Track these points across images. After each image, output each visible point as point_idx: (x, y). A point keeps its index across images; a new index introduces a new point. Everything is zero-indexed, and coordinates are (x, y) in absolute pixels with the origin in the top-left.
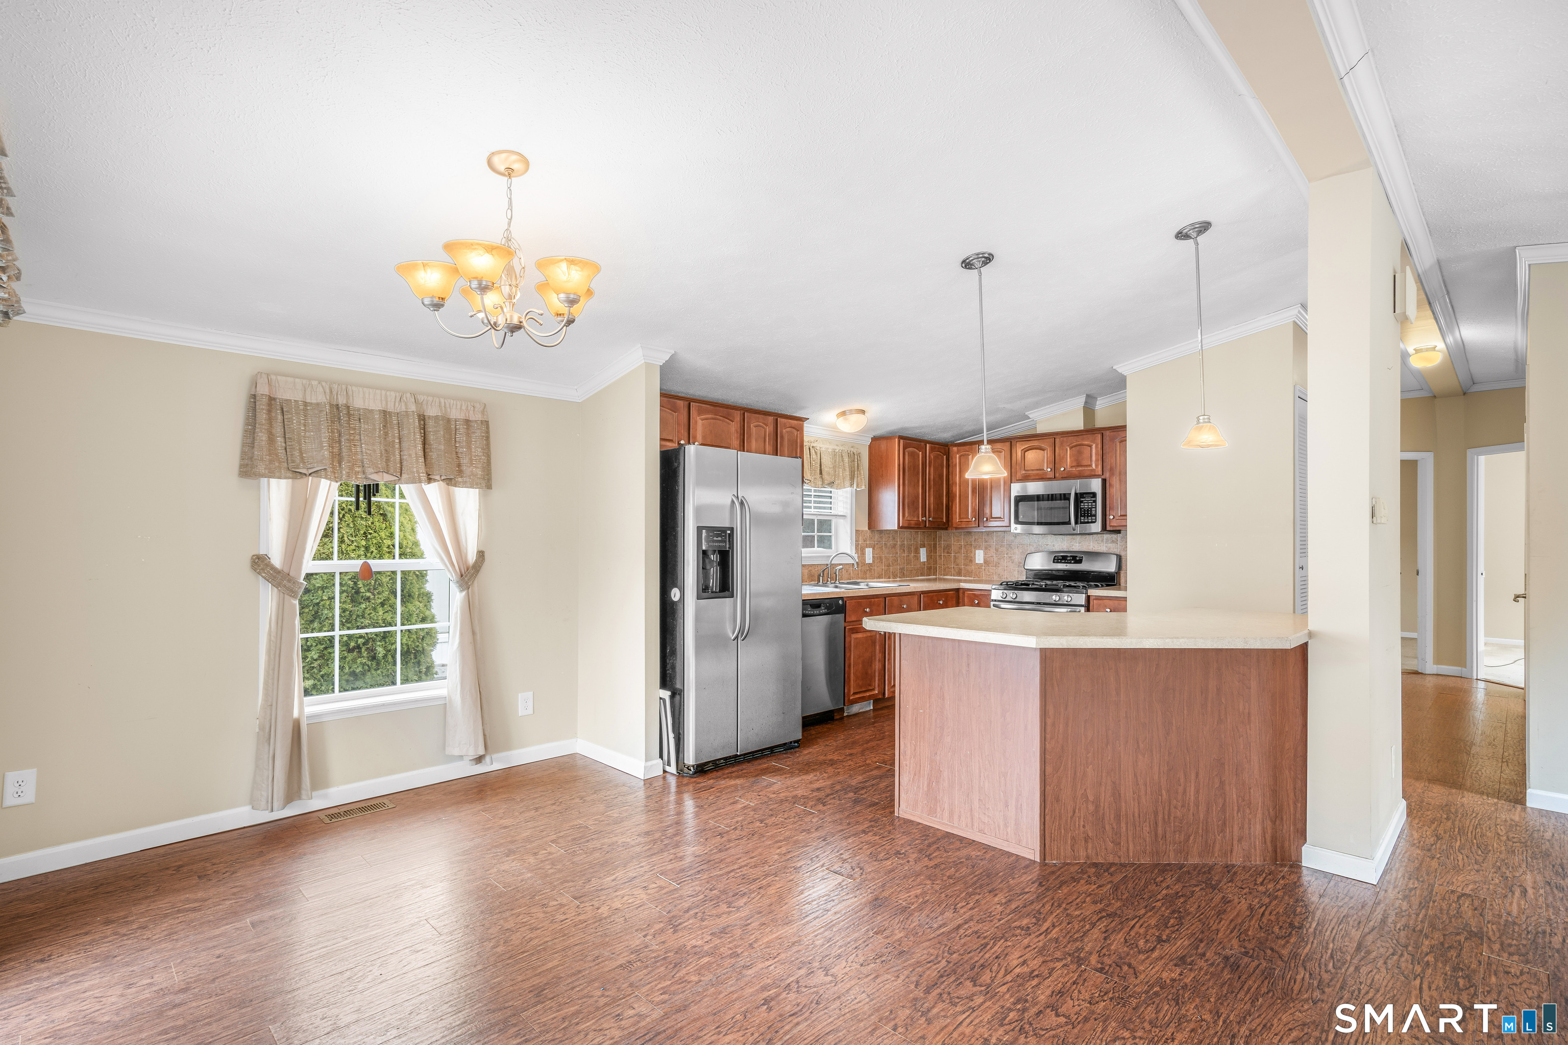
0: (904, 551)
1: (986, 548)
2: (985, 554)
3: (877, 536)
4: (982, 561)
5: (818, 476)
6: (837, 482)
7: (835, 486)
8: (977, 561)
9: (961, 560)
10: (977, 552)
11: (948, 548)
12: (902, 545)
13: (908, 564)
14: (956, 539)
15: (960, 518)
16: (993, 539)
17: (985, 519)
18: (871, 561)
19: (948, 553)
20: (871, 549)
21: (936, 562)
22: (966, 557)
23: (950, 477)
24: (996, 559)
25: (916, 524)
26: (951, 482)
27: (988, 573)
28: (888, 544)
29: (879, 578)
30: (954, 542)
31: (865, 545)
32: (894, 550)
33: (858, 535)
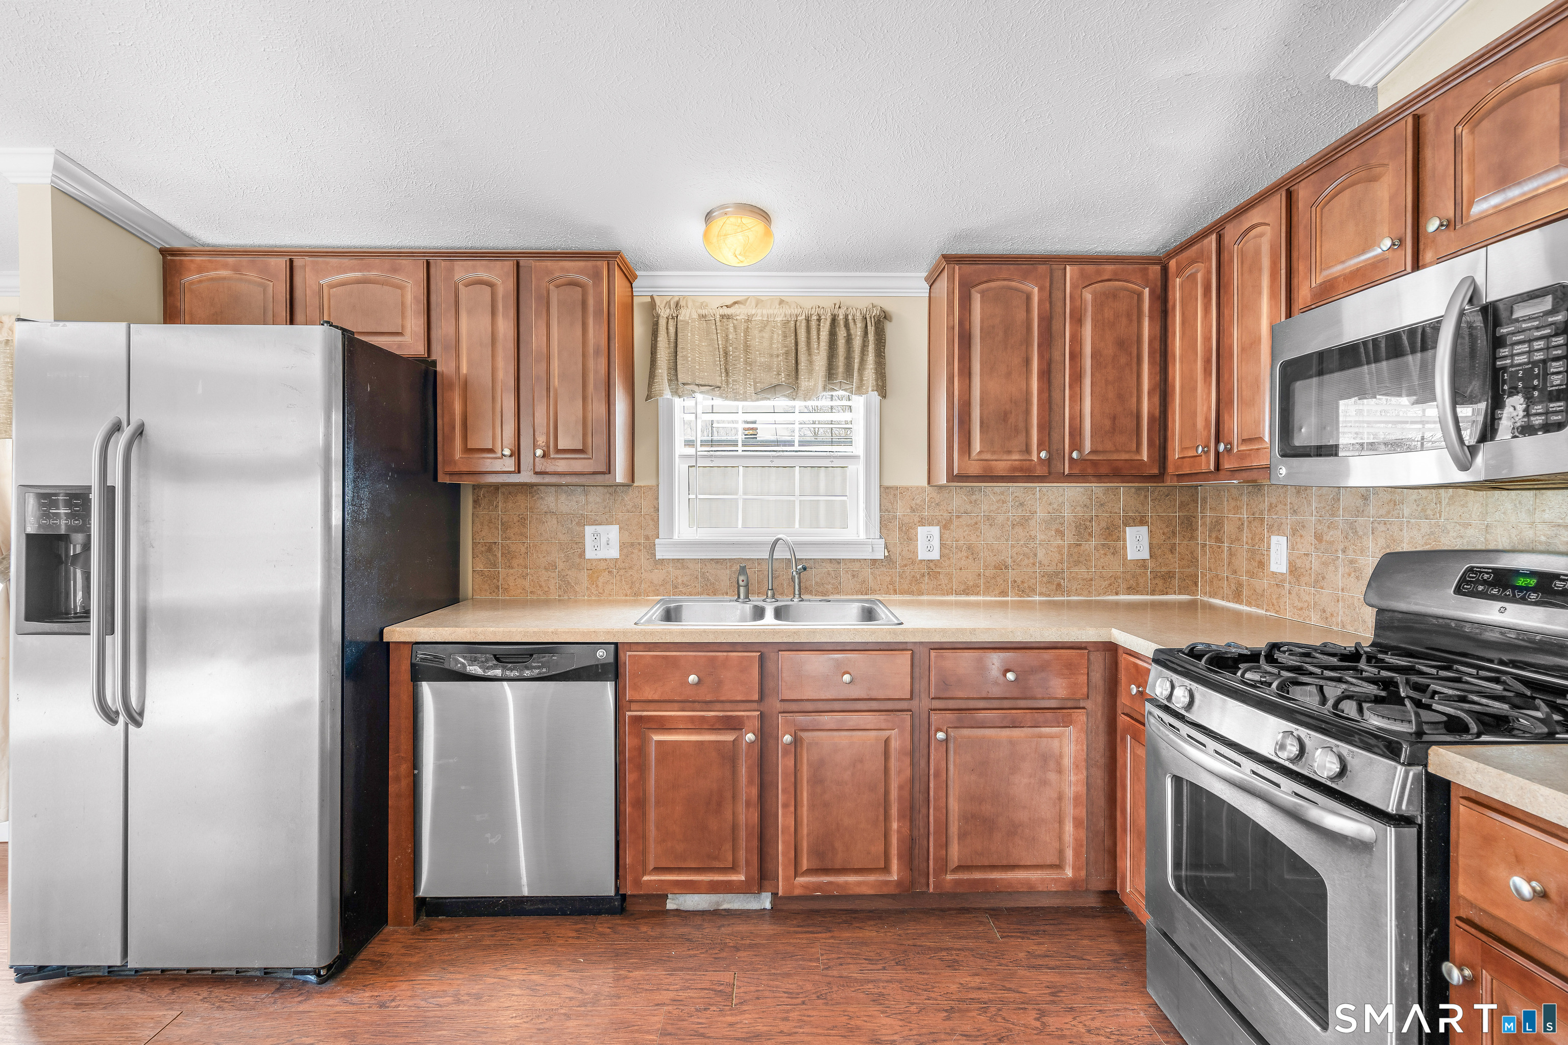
0: (1060, 532)
1: (1294, 532)
2: (1292, 547)
3: (958, 500)
4: (1283, 568)
8: (1274, 567)
9: (1243, 563)
10: (1274, 539)
11: (1217, 525)
12: (1055, 520)
13: (1077, 563)
14: (1233, 504)
16: (1310, 504)
17: (1223, 448)
18: (935, 555)
19: (1217, 538)
20: (935, 531)
21: (1194, 561)
22: (1253, 552)
23: (1164, 341)
24: (1315, 565)
25: (1016, 469)
26: (1164, 355)
27: (1297, 603)
28: (1000, 519)
29: (966, 592)
30: (1229, 511)
31: (916, 519)
32: (1019, 529)
33: (891, 497)
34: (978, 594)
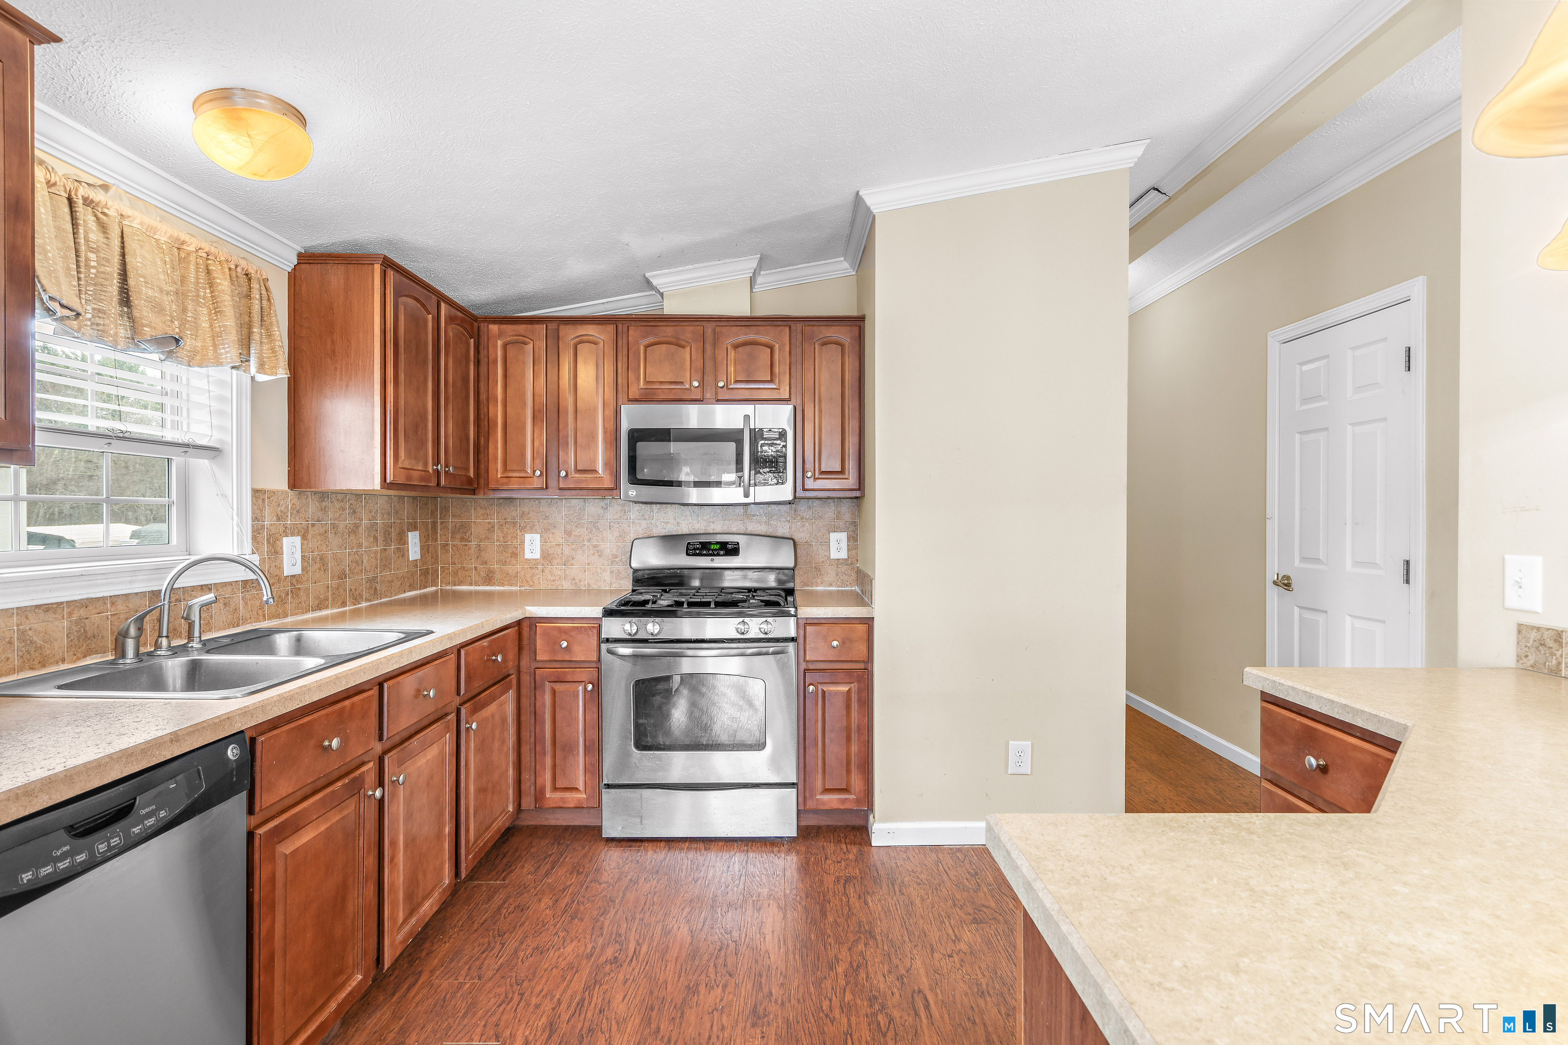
0: (376, 538)
1: (547, 530)
2: (544, 541)
3: (312, 507)
4: (537, 555)
5: (113, 306)
6: (188, 343)
7: (182, 353)
8: (528, 555)
9: (493, 556)
10: (528, 537)
11: (466, 529)
12: (373, 527)
13: (385, 567)
15: (505, 469)
16: (560, 512)
17: (563, 473)
18: (297, 570)
19: (462, 539)
20: (297, 540)
21: (436, 560)
22: (505, 547)
23: (482, 385)
24: (566, 551)
25: (422, 479)
26: (483, 397)
27: (549, 577)
28: (342, 525)
29: (319, 608)
30: (477, 517)
31: (282, 529)
32: (353, 537)
33: (260, 502)
34: (327, 607)
